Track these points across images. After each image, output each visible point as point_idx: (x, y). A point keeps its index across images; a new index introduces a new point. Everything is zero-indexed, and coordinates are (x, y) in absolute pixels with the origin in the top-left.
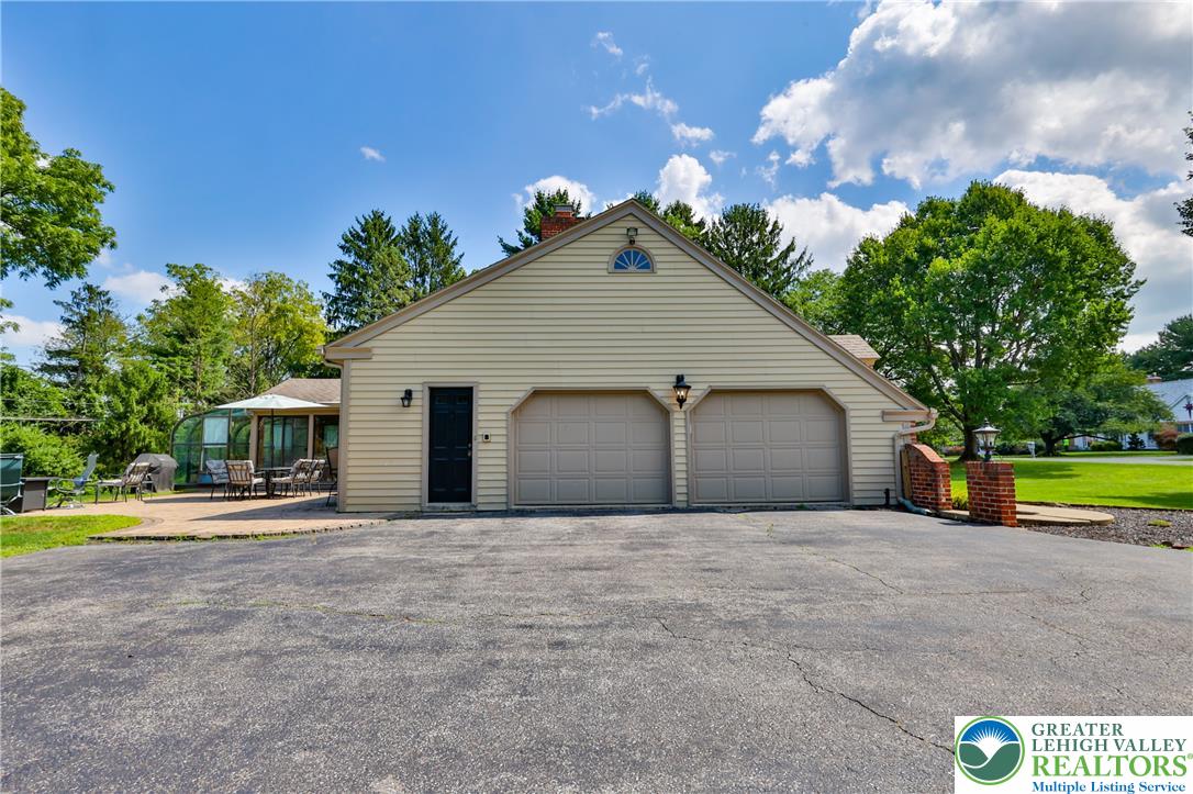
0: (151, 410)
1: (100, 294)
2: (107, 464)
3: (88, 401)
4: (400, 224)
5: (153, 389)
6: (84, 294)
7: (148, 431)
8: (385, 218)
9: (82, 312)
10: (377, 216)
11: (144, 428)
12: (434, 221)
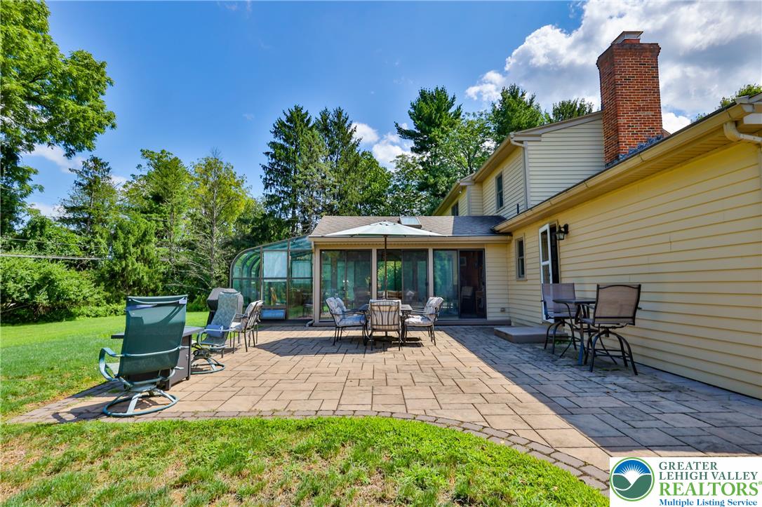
0: (142, 251)
1: (102, 164)
2: (112, 293)
3: (96, 244)
4: (315, 116)
5: (144, 235)
6: (91, 164)
7: (142, 268)
8: (304, 112)
9: (90, 177)
10: (298, 109)
11: (139, 265)
12: (339, 113)
